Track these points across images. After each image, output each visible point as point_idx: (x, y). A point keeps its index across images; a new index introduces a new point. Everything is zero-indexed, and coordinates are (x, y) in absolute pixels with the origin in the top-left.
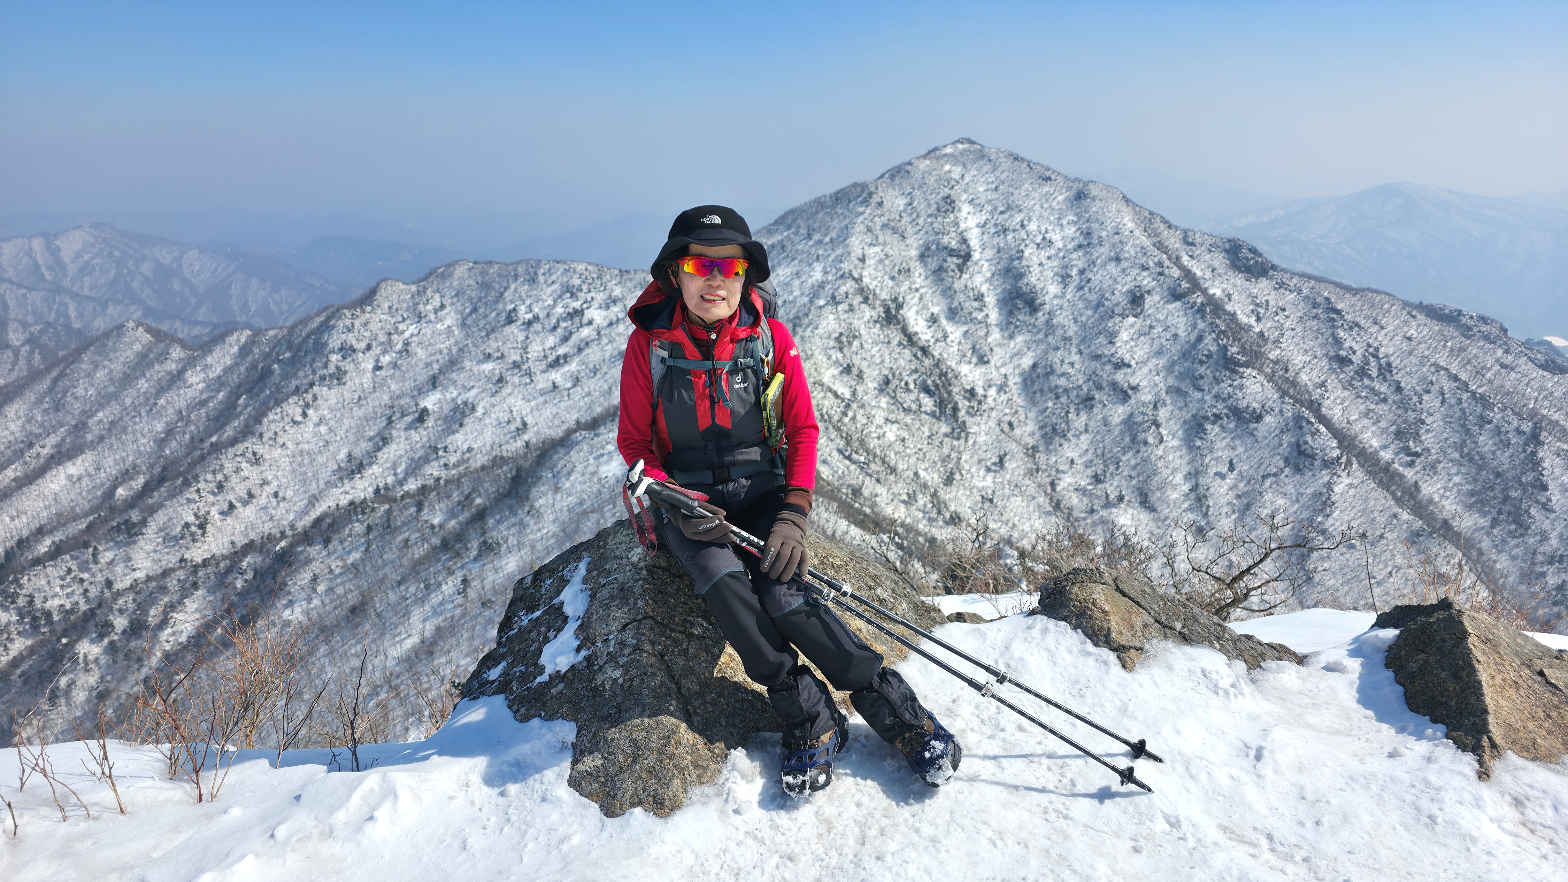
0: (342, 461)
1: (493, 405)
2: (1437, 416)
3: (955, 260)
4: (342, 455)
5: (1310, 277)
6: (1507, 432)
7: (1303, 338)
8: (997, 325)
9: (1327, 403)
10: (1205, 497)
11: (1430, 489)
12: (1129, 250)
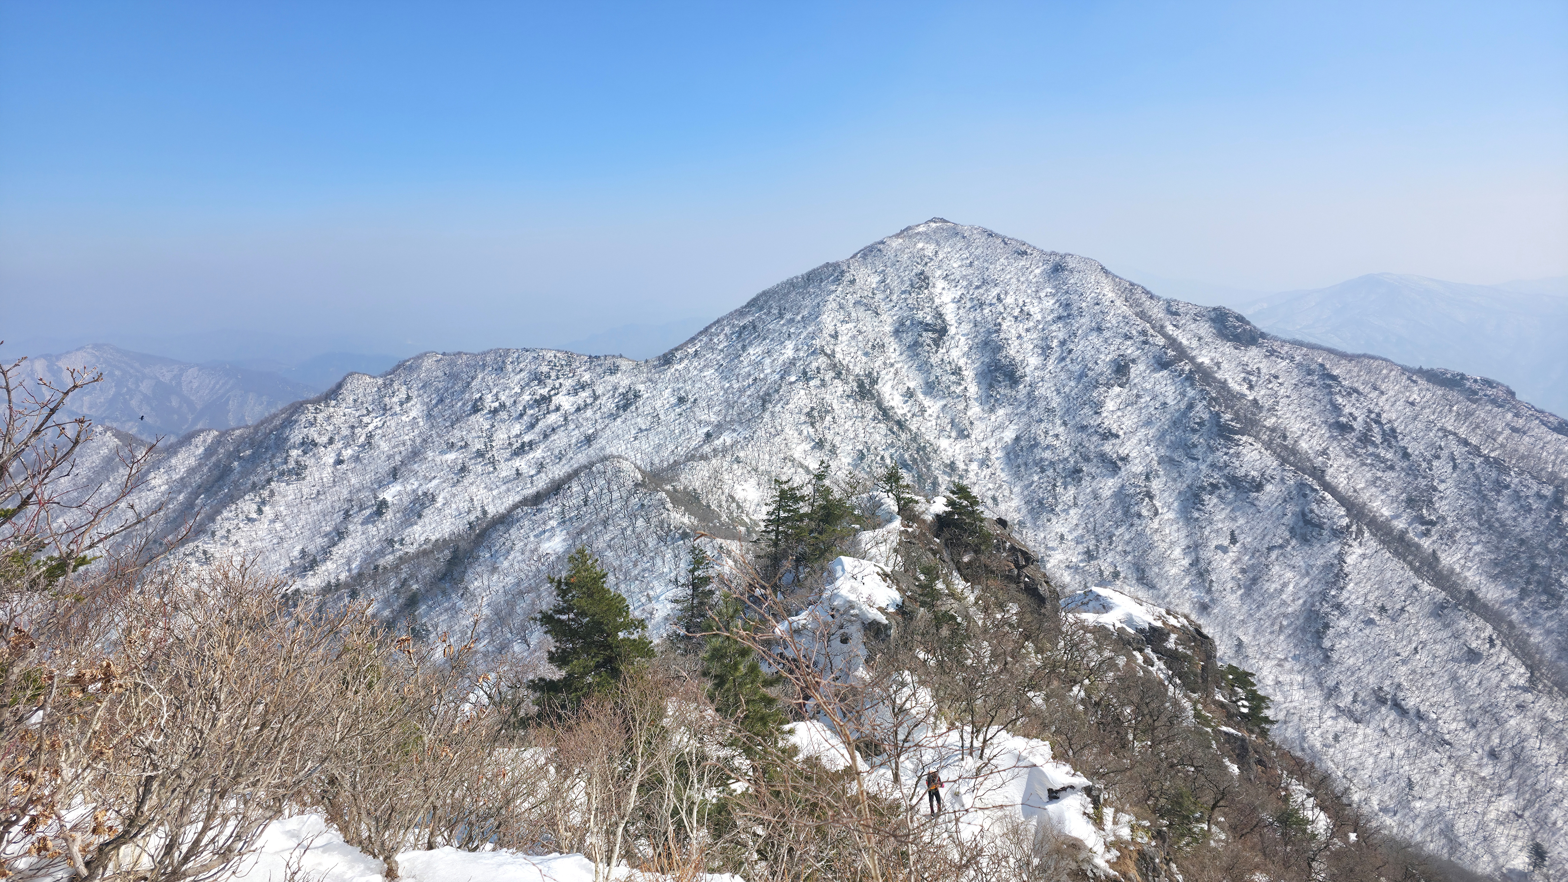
0: (296, 559)
1: (454, 496)
2: (1450, 483)
3: (930, 334)
4: (296, 553)
5: (1300, 344)
6: (1527, 497)
7: (1300, 405)
8: (976, 399)
9: (1330, 471)
10: (1207, 571)
11: (1450, 559)
12: (1111, 320)
